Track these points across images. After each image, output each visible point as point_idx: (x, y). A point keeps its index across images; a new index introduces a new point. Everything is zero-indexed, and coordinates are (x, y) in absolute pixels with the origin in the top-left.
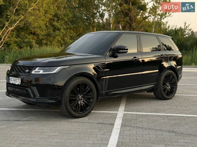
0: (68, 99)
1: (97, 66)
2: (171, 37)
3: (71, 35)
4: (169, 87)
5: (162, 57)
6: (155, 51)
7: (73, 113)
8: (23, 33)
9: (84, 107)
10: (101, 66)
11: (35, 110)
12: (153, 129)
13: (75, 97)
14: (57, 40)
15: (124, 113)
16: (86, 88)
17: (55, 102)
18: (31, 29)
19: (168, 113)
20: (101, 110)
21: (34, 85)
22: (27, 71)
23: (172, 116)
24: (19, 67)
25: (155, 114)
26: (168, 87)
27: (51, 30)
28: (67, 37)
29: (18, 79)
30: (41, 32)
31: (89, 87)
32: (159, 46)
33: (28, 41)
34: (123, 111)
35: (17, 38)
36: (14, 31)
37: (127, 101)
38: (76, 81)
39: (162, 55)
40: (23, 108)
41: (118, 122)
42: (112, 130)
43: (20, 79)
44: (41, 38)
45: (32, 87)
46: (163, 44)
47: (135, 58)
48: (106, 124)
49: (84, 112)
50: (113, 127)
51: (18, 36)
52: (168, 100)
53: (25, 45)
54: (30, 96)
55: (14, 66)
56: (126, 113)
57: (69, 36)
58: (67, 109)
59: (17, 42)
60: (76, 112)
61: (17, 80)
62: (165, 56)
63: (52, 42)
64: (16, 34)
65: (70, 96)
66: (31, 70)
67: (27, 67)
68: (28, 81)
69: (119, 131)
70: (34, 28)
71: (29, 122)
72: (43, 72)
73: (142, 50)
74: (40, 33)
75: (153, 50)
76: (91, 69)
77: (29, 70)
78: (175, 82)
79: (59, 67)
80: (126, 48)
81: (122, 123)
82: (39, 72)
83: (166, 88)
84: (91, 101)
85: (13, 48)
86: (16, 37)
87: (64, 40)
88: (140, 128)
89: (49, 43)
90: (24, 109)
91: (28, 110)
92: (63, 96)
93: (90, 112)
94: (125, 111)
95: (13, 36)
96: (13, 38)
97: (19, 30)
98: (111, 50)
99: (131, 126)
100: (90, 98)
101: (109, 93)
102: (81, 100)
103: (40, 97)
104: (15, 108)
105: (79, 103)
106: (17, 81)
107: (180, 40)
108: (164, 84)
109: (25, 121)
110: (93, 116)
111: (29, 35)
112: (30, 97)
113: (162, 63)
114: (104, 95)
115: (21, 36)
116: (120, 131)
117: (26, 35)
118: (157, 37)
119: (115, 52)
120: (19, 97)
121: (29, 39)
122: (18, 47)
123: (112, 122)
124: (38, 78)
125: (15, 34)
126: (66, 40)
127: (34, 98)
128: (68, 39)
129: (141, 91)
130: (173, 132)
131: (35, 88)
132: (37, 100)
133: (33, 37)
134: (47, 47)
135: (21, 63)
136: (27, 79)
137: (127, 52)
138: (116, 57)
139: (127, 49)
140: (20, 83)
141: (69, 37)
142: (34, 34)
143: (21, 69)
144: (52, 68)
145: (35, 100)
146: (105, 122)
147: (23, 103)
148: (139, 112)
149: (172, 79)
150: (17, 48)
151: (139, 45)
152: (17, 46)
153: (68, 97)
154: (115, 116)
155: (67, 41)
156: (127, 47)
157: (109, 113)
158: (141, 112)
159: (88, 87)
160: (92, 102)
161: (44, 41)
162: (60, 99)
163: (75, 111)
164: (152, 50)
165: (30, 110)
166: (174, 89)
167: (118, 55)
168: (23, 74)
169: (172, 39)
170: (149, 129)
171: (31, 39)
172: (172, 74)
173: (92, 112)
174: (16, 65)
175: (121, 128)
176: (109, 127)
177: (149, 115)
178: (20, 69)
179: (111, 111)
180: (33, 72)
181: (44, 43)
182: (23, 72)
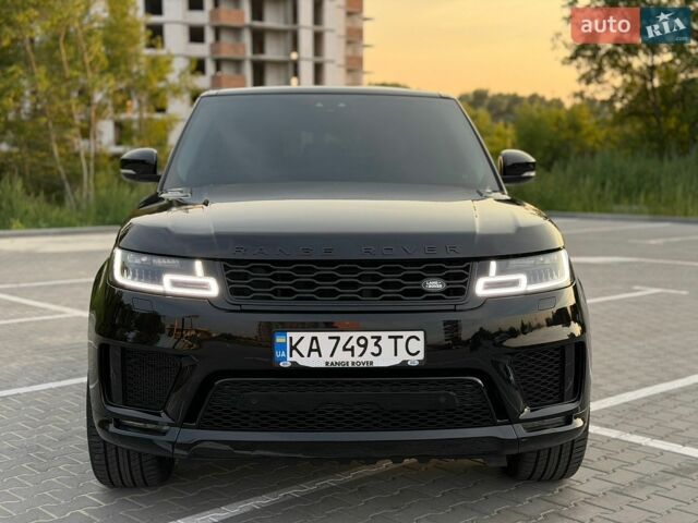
22: (434, 285)
43: (420, 334)
54: (489, 413)
61: (387, 343)
66: (462, 276)
72: (529, 283)
77: (445, 278)
82: (515, 283)
106: (383, 349)
112: (489, 422)
140: (421, 356)
145: (519, 431)
180: (481, 288)
182: (408, 294)
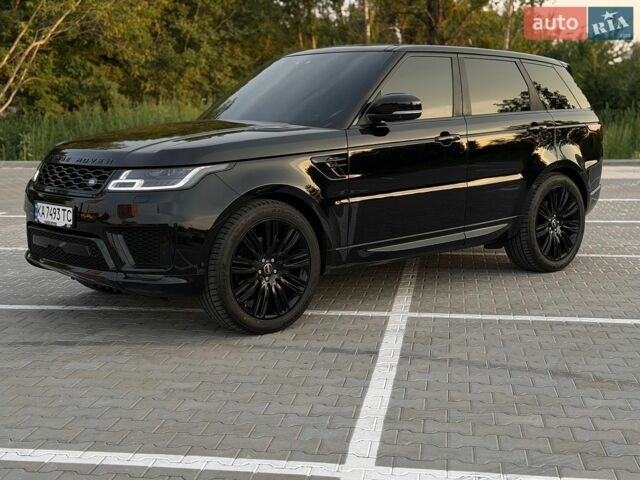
0: (228, 273)
1: (321, 165)
2: (566, 64)
3: (236, 64)
4: (559, 228)
5: (536, 132)
6: (512, 111)
7: (246, 317)
8: (77, 58)
9: (279, 297)
10: (333, 163)
11: (124, 309)
12: (503, 367)
13: (250, 267)
14: (189, 79)
15: (409, 318)
16: (286, 235)
17: (185, 281)
18: (102, 46)
19: (554, 315)
20: (336, 309)
21: (116, 229)
22: (92, 182)
23: (567, 323)
24: (64, 170)
25: (511, 318)
26: (553, 229)
27: (171, 48)
28: (221, 71)
29: (64, 210)
30: (137, 54)
31: (294, 232)
32: (523, 93)
33: (95, 86)
34: (408, 308)
35: (58, 76)
36: (47, 53)
37: (419, 276)
38: (254, 215)
39: (534, 124)
40: (85, 305)
41: (391, 346)
42: (370, 372)
43: (71, 209)
44: (137, 73)
45: (109, 235)
46: (538, 88)
47: (444, 134)
48: (353, 353)
49: (279, 316)
50: (374, 361)
51: (61, 69)
52: (552, 274)
53: (85, 98)
54: (105, 263)
55: (50, 168)
56: (416, 315)
57: (230, 65)
58: (224, 306)
59: (57, 90)
60: (254, 316)
61: (61, 212)
62: (545, 127)
63: (174, 87)
64: (55, 63)
65: (234, 265)
66: (106, 177)
67: (90, 168)
68: (96, 214)
69: (393, 373)
70: (114, 40)
71: (103, 348)
72: (143, 186)
73: (469, 107)
74: (133, 57)
75: (507, 107)
76: (300, 172)
77: (98, 178)
78: (578, 212)
79: (197, 170)
80: (415, 103)
81: (403, 349)
82: (133, 184)
83: (548, 233)
84: (304, 277)
85: (47, 108)
86: (54, 70)
87: (211, 80)
88: (461, 362)
89: (163, 90)
90: (85, 308)
91: (101, 311)
92: (212, 262)
93: (299, 314)
94: (413, 309)
95: (46, 70)
96: (46, 74)
97: (63, 47)
98: (366, 109)
99: (433, 359)
100: (299, 269)
101: (362, 254)
102: (269, 276)
103: (137, 265)
104: (58, 304)
105: (264, 284)
106: (60, 216)
107: (595, 74)
108: (541, 220)
109: (90, 343)
110: (309, 327)
111: (97, 64)
112: (106, 268)
113: (536, 152)
114: (344, 259)
115: (72, 67)
116: (398, 373)
117: (89, 64)
118: (519, 63)
119: (381, 116)
120: (69, 269)
121: (98, 77)
122: (64, 106)
123: (372, 347)
124: (129, 206)
125: (51, 61)
126: (219, 79)
127: (118, 270)
128: (226, 75)
129: (466, 243)
130: (568, 374)
131: (120, 237)
132: (126, 278)
133: (112, 71)
134: (157, 104)
135: (72, 156)
136: (91, 207)
137: (419, 115)
138: (384, 132)
139: (419, 107)
140: (71, 223)
141: (230, 68)
142: (114, 61)
143: (73, 176)
144: (174, 170)
145: (120, 277)
146: (349, 346)
147: (84, 287)
148: (458, 312)
149: (568, 203)
150: (59, 108)
151: (460, 92)
152: (59, 102)
153: (228, 268)
154: (380, 328)
155: (224, 83)
156: (418, 100)
157: (362, 318)
158: (466, 313)
159: (291, 233)
160: (305, 284)
161: (148, 85)
162: (200, 272)
163: (250, 311)
164: (501, 108)
165: (107, 311)
166: (573, 238)
167: (389, 125)
168: (79, 192)
169: (569, 69)
170: (491, 366)
171: (103, 78)
172: (568, 186)
173: (306, 313)
174: (57, 165)
175: (400, 363)
176: (363, 362)
177: (490, 322)
178: (68, 175)
179: (367, 310)
180: (111, 187)
181: (147, 90)
182: (80, 186)
